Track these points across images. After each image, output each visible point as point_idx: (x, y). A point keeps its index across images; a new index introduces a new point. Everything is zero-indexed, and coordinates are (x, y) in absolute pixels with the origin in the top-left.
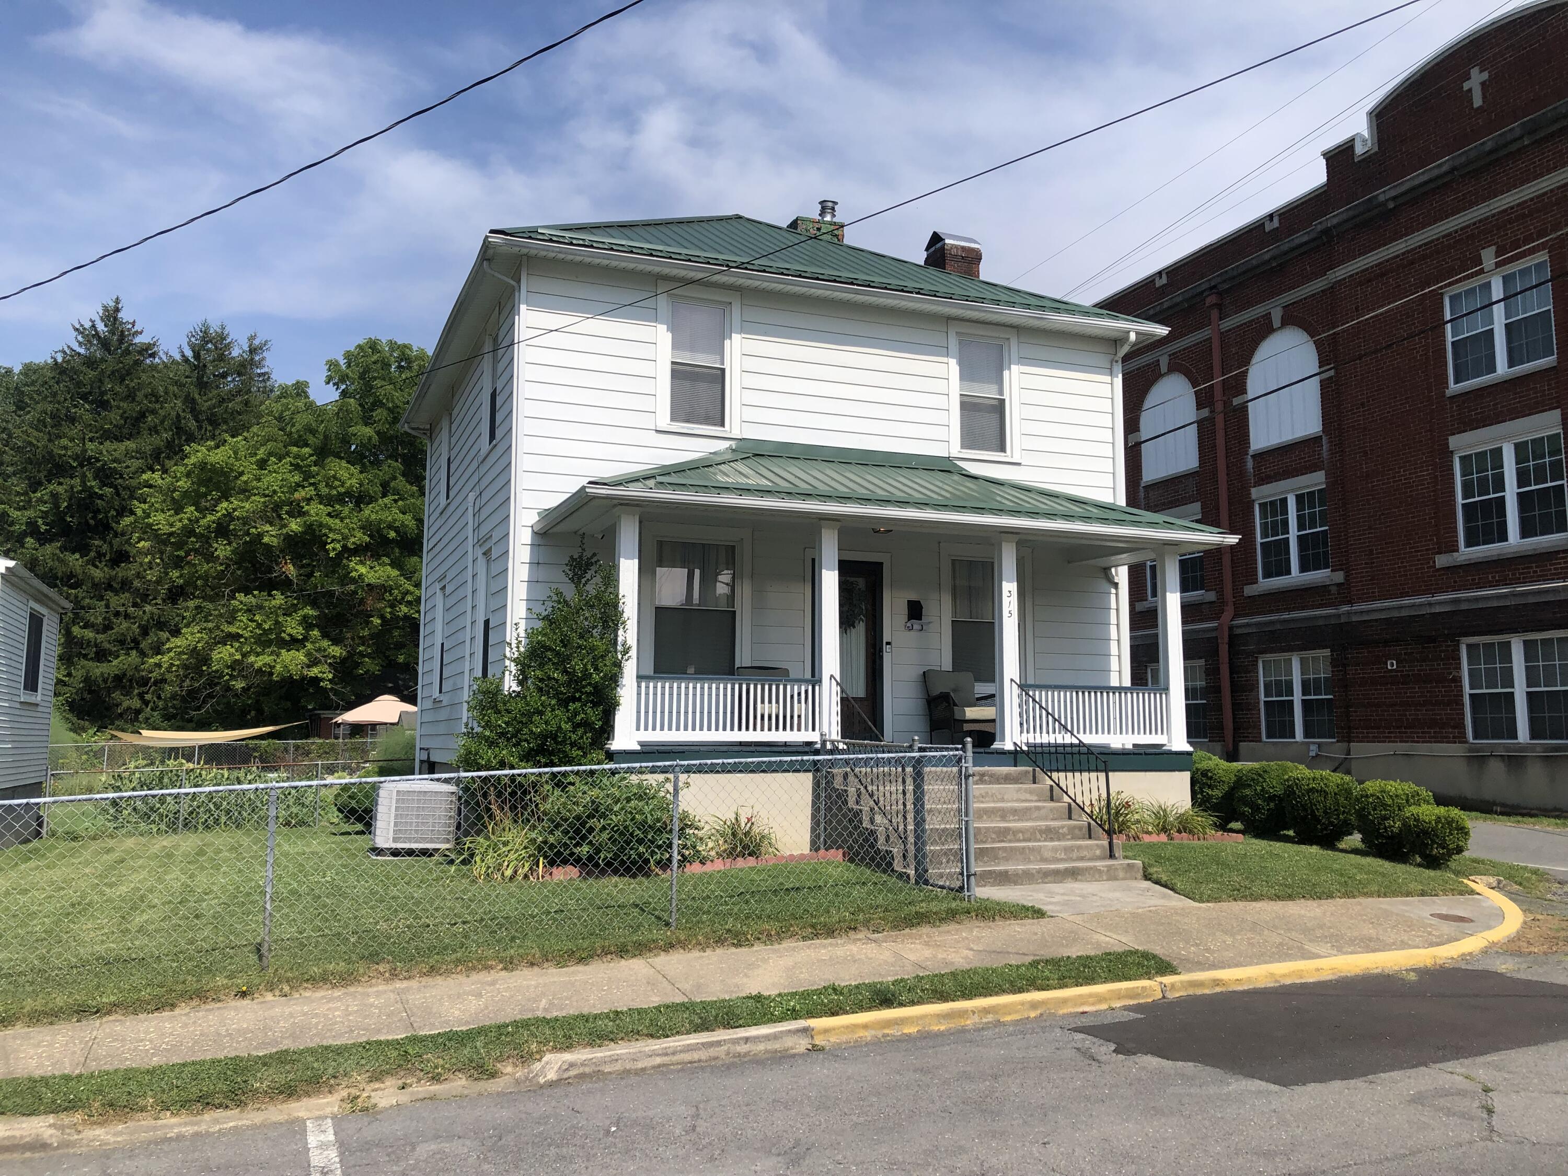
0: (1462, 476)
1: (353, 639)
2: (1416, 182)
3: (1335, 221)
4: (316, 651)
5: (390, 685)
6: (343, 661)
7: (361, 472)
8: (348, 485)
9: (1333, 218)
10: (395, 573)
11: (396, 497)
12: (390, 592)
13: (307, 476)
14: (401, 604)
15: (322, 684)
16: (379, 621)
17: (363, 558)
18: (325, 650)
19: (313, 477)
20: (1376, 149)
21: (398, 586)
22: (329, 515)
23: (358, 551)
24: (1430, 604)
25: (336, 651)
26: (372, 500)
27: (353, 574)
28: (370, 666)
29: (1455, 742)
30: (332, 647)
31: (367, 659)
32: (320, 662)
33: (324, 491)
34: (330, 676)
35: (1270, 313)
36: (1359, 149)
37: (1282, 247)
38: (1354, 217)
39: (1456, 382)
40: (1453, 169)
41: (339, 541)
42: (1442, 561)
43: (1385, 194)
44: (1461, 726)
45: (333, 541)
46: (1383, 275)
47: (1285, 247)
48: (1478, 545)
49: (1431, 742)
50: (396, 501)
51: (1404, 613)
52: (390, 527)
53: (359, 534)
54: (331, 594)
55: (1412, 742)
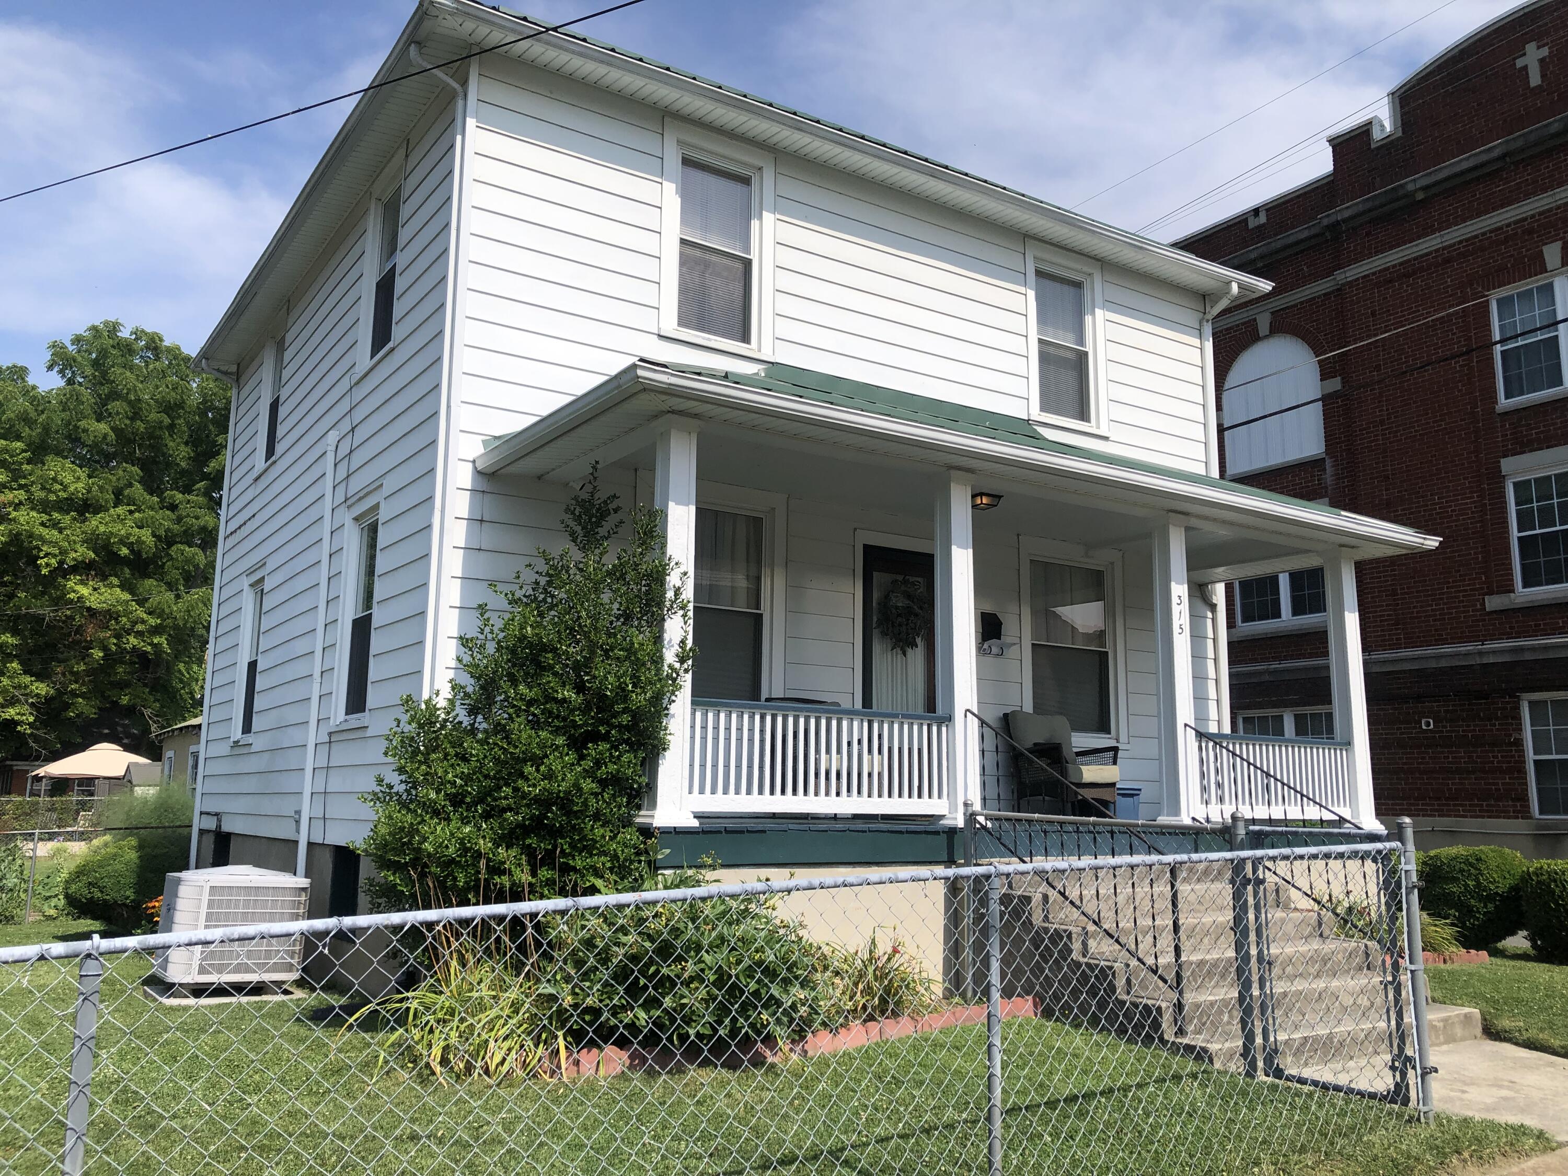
0: (1517, 504)
1: (64, 674)
2: (1457, 169)
3: (1347, 214)
4: (15, 688)
5: (106, 731)
6: (49, 700)
7: (90, 477)
8: (72, 489)
9: (1345, 210)
10: (126, 596)
11: (133, 508)
12: (116, 619)
13: (16, 474)
14: (129, 634)
15: (19, 728)
16: (101, 654)
17: (84, 577)
18: (26, 687)
19: (25, 477)
20: (1400, 134)
21: (127, 613)
22: (43, 524)
23: (76, 569)
24: (1481, 653)
25: (41, 689)
26: (97, 509)
27: (72, 596)
28: (84, 707)
29: (1517, 818)
30: (36, 684)
31: (80, 700)
32: (18, 701)
33: (39, 494)
34: (31, 719)
35: (1255, 320)
36: (1377, 135)
37: (1273, 244)
38: (1370, 210)
39: (1506, 398)
40: (1503, 157)
41: (55, 556)
42: (1493, 603)
43: (1415, 182)
44: (1524, 798)
45: (47, 555)
46: (1407, 276)
47: (1279, 245)
48: (1541, 585)
49: (1483, 817)
50: (131, 512)
51: (1444, 663)
52: (122, 542)
53: (81, 549)
54: (39, 619)
55: (1456, 816)
